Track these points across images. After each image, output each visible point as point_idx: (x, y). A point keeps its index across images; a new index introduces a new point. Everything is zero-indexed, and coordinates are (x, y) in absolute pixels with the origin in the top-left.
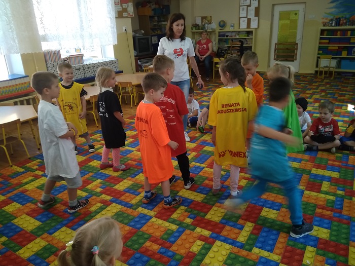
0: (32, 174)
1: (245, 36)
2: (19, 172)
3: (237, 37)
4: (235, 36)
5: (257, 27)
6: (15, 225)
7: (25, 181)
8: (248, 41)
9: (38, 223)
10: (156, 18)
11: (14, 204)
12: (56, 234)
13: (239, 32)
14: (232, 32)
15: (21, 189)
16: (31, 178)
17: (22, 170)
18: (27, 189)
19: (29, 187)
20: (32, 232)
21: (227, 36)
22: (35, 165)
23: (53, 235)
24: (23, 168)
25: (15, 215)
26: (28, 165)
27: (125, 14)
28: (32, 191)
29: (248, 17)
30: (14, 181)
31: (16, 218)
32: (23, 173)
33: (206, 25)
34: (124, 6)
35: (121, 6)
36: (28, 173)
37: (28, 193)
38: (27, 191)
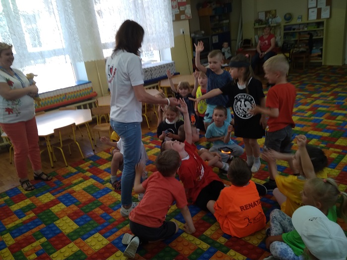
0: (83, 175)
1: (314, 28)
2: (72, 173)
3: (306, 29)
4: (303, 28)
5: (328, 17)
6: (56, 226)
7: (75, 182)
8: (318, 32)
9: (75, 226)
10: (217, 17)
11: (61, 204)
12: (89, 240)
13: (308, 24)
14: (300, 24)
15: (69, 190)
16: (81, 179)
17: (75, 171)
18: (75, 190)
19: (77, 188)
20: (68, 235)
21: (294, 29)
22: (87, 166)
23: (86, 241)
24: (76, 169)
25: (58, 216)
26: (81, 166)
27: (183, 17)
28: (79, 192)
29: (318, 7)
30: (66, 181)
31: (59, 219)
32: (75, 173)
33: (270, 20)
34: (182, 8)
35: (179, 8)
36: (79, 174)
37: (75, 194)
38: (75, 192)
